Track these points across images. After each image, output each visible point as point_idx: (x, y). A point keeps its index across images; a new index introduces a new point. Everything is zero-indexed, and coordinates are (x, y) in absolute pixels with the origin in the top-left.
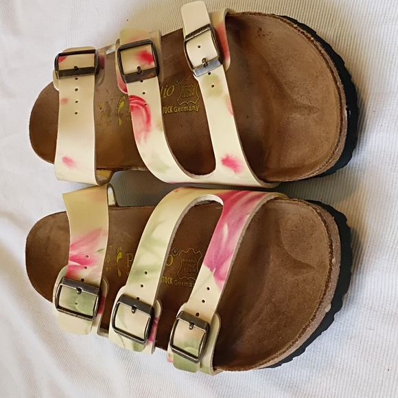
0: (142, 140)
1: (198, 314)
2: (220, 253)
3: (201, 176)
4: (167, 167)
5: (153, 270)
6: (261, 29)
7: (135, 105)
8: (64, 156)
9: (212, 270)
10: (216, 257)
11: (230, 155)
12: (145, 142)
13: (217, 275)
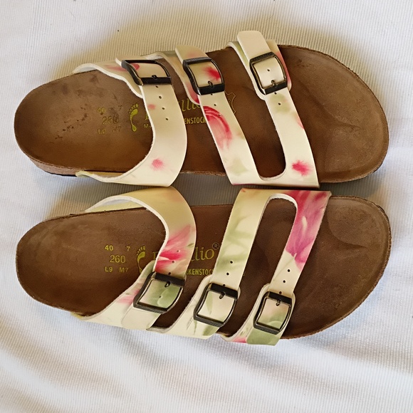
0: (225, 147)
1: (280, 292)
2: (301, 241)
3: (269, 179)
4: (245, 170)
5: (239, 259)
6: (301, 61)
7: (210, 115)
8: (156, 159)
9: (293, 255)
10: (297, 244)
11: (301, 161)
12: (228, 148)
13: (298, 259)
